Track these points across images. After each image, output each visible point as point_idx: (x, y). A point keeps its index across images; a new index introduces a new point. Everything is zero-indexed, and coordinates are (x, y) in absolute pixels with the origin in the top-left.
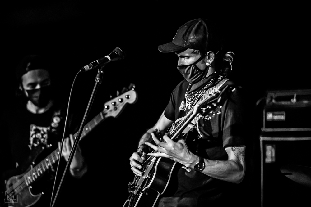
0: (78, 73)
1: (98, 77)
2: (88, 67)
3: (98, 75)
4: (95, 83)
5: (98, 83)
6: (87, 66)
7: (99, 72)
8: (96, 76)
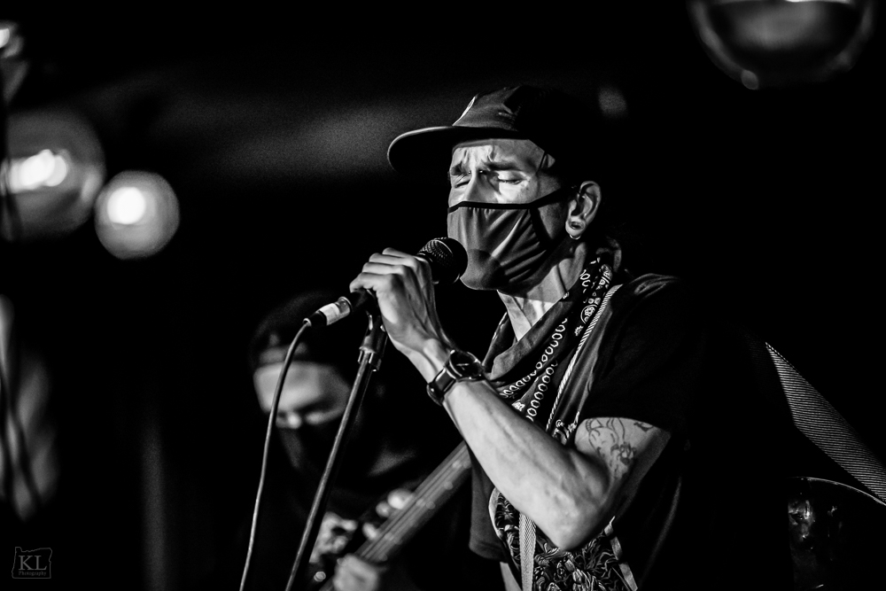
0: (300, 331)
1: (367, 345)
2: (337, 310)
3: (367, 339)
4: (358, 365)
5: (368, 367)
6: (332, 305)
7: (371, 327)
8: (360, 343)
